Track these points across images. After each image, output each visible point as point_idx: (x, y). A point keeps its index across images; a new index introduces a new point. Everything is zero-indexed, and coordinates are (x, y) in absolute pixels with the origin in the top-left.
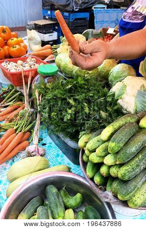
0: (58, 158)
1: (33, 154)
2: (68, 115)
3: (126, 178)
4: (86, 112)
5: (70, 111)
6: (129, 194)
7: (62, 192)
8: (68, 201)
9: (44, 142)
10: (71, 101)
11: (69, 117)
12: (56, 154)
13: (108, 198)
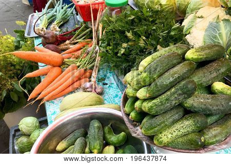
0: (116, 99)
1: (88, 90)
2: (122, 49)
3: (153, 112)
4: (140, 46)
5: (125, 45)
6: (152, 129)
7: (106, 129)
8: (110, 138)
9: (106, 82)
10: (129, 35)
11: (123, 51)
12: (115, 95)
13: (136, 133)
